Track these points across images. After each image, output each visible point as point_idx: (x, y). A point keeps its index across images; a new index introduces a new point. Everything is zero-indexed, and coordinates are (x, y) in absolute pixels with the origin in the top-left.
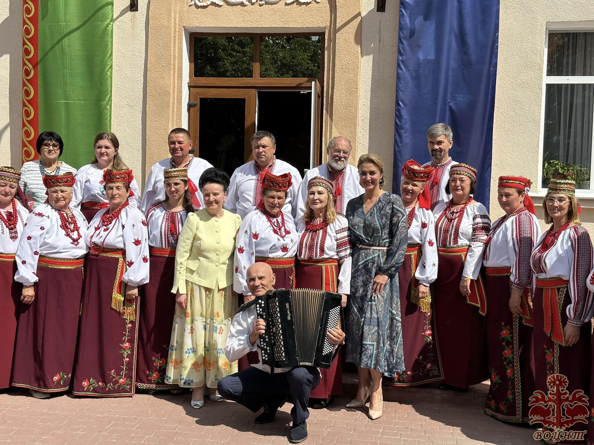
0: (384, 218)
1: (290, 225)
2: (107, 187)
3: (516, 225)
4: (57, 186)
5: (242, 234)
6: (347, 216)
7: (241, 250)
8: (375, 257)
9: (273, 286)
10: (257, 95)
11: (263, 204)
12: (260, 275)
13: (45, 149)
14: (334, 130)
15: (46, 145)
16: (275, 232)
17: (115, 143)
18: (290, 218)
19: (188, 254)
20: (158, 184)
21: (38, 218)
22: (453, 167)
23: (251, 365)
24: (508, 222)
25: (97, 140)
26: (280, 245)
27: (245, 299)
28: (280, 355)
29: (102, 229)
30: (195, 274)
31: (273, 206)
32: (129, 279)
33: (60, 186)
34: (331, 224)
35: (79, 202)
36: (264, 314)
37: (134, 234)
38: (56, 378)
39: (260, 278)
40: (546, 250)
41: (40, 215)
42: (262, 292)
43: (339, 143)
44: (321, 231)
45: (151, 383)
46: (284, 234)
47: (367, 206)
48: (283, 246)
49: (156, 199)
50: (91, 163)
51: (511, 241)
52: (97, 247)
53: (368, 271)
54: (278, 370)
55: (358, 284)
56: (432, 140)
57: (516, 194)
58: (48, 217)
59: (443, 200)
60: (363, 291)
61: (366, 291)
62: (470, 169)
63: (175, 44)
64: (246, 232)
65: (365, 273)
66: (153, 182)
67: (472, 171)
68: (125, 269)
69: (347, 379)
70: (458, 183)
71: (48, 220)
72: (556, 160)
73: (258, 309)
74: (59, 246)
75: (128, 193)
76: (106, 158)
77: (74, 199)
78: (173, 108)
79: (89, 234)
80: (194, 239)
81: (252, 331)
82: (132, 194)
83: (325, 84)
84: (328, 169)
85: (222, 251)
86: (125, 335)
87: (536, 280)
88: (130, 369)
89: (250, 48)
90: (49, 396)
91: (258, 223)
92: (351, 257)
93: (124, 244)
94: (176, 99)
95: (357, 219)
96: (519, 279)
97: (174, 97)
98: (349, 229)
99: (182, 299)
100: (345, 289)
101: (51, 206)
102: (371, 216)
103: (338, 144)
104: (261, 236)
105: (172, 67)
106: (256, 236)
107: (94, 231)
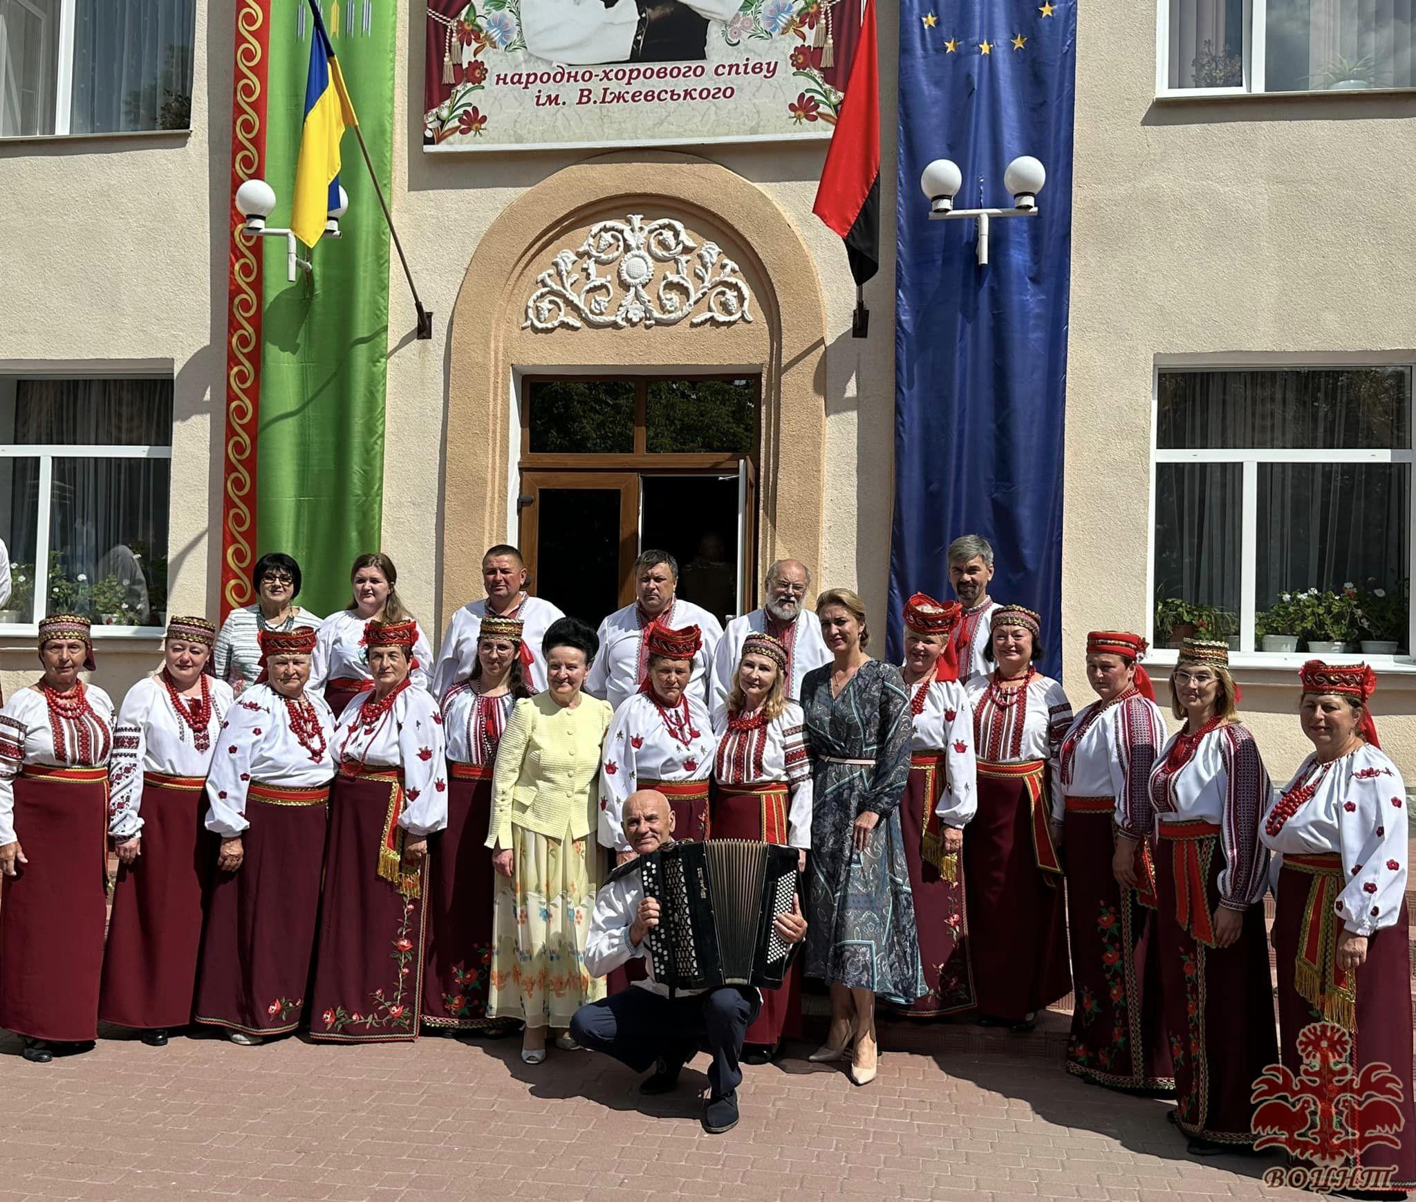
0: (868, 706)
1: (700, 720)
2: (371, 652)
3: (1123, 721)
4: (289, 652)
5: (613, 739)
6: (802, 703)
7: (611, 769)
8: (854, 779)
9: (671, 834)
10: (641, 484)
11: (651, 683)
12: (649, 812)
13: (268, 583)
14: (779, 545)
15: (268, 578)
16: (673, 733)
17: (390, 573)
18: (701, 708)
19: (517, 775)
20: (463, 645)
21: (251, 713)
22: (995, 613)
23: (632, 982)
24: (1109, 715)
25: (356, 569)
26: (682, 758)
27: (619, 857)
28: (689, 965)
29: (361, 730)
30: (529, 812)
31: (669, 686)
32: (410, 823)
33: (294, 652)
34: (775, 721)
35: (321, 679)
36: (657, 887)
37: (420, 740)
38: (273, 1008)
39: (649, 819)
40: (1175, 770)
41: (254, 706)
42: (652, 846)
43: (787, 570)
44: (756, 732)
45: (451, 1016)
46: (688, 737)
47: (839, 683)
48: (687, 759)
49: (460, 672)
50: (346, 607)
51: (1115, 750)
52: (353, 763)
53: (843, 806)
54: (681, 993)
55: (825, 830)
56: (958, 566)
57: (1121, 665)
58: (268, 711)
59: (977, 672)
60: (835, 842)
61: (840, 842)
62: (1030, 615)
63: (496, 394)
64: (620, 735)
65: (837, 809)
66: (454, 643)
67: (1032, 617)
68: (402, 803)
69: (812, 1007)
70: (1011, 640)
71: (268, 717)
72: (1178, 598)
73: (645, 878)
74: (288, 765)
75: (410, 664)
76: (372, 599)
77: (313, 674)
78: (492, 507)
79: (337, 740)
80: (528, 746)
81: (634, 919)
82: (415, 666)
83: (762, 464)
84: (766, 618)
85: (579, 769)
86: (401, 925)
87: (1159, 825)
88: (410, 989)
89: (627, 398)
90: (260, 1041)
91: (641, 718)
92: (811, 780)
93: (402, 759)
94: (496, 491)
95: (819, 709)
96: (1132, 821)
97: (493, 488)
98: (805, 728)
99: (505, 858)
100: (802, 839)
101: (273, 689)
102: (843, 701)
103: (784, 573)
104: (647, 741)
105: (490, 435)
106: (637, 742)
107: (347, 733)
